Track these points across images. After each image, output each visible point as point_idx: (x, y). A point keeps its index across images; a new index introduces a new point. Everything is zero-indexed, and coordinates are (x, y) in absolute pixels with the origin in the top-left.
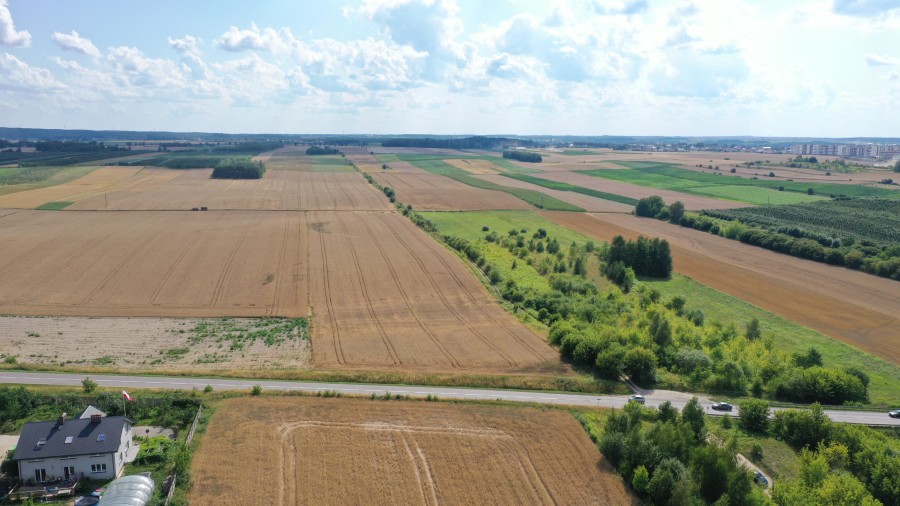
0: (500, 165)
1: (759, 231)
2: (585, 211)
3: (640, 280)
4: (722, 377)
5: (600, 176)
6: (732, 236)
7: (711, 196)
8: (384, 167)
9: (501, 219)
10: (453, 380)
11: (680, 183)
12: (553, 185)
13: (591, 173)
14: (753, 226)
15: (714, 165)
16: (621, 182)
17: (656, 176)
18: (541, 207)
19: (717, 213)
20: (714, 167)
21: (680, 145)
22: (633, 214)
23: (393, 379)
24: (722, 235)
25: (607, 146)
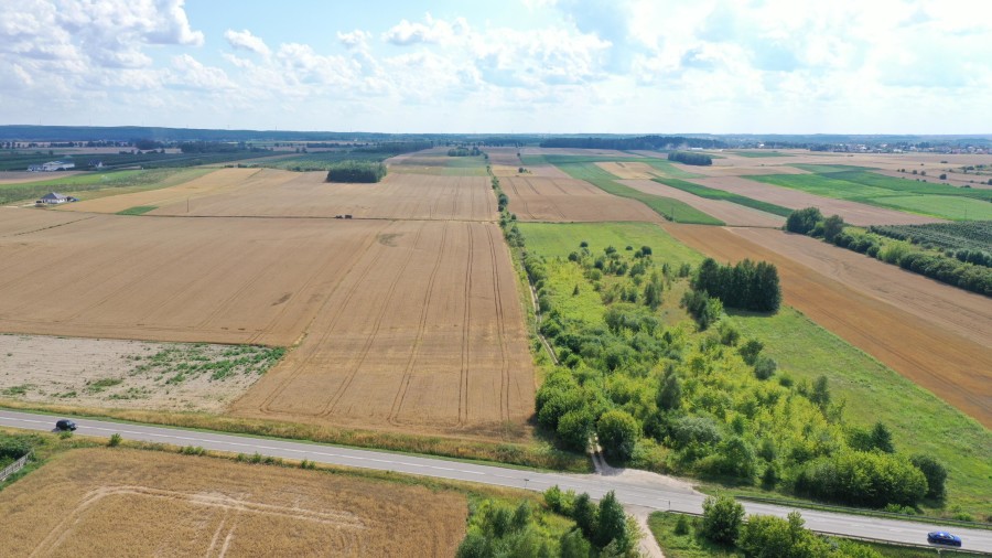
0: (658, 169)
1: (930, 254)
2: (724, 225)
3: (730, 314)
4: (724, 457)
5: (771, 182)
6: (891, 259)
7: (896, 208)
8: (521, 171)
9: (615, 232)
10: (371, 439)
11: (866, 192)
12: (706, 193)
13: (761, 179)
14: (929, 247)
15: (920, 169)
16: (793, 189)
17: (841, 182)
18: (671, 219)
19: (888, 230)
20: (919, 172)
21: (898, 145)
22: (783, 229)
23: (300, 434)
24: (880, 259)
25: (804, 146)
